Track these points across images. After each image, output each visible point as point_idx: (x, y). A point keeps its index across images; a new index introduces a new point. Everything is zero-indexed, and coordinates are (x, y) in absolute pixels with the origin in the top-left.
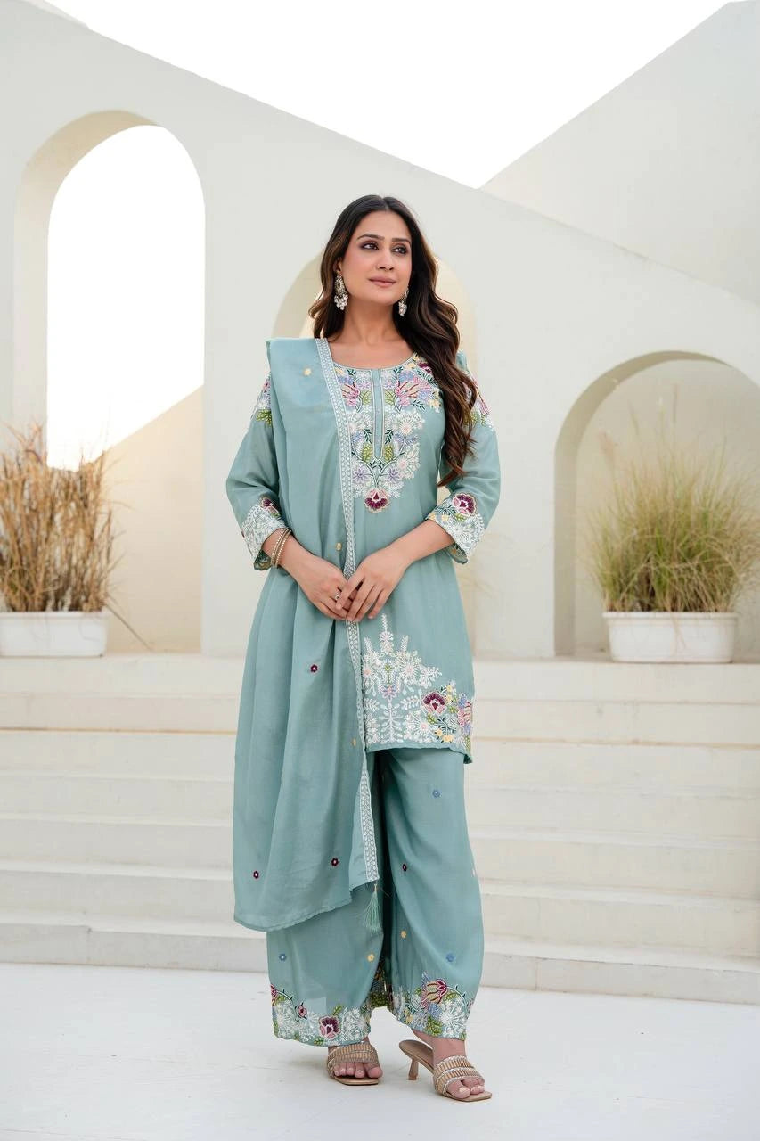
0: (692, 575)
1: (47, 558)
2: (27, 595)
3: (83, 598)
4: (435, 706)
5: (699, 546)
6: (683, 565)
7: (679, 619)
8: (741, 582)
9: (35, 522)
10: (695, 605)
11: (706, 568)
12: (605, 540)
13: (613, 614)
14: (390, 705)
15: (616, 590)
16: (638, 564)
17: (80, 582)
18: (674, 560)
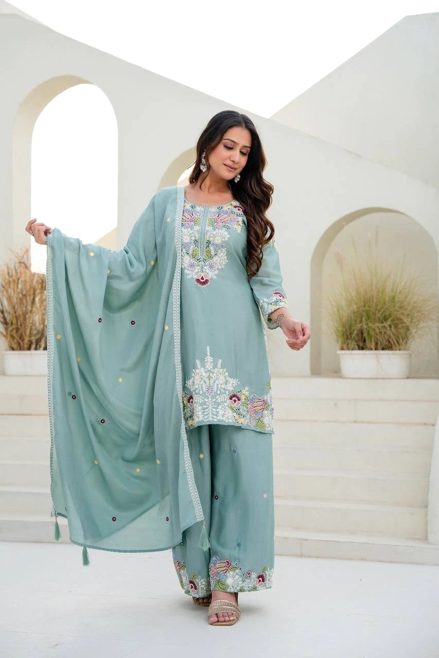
0: (387, 330)
1: (31, 321)
2: (20, 341)
4: (235, 401)
5: (390, 314)
6: (383, 325)
7: (380, 354)
8: (413, 334)
9: (25, 301)
10: (388, 347)
11: (394, 326)
12: (338, 310)
13: (343, 352)
14: (210, 399)
15: (344, 338)
16: (356, 324)
18: (377, 322)
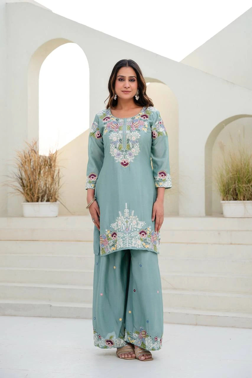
1: (39, 185)
2: (32, 197)
3: (50, 198)
4: (143, 235)
9: (35, 173)
14: (127, 234)
17: (49, 193)
